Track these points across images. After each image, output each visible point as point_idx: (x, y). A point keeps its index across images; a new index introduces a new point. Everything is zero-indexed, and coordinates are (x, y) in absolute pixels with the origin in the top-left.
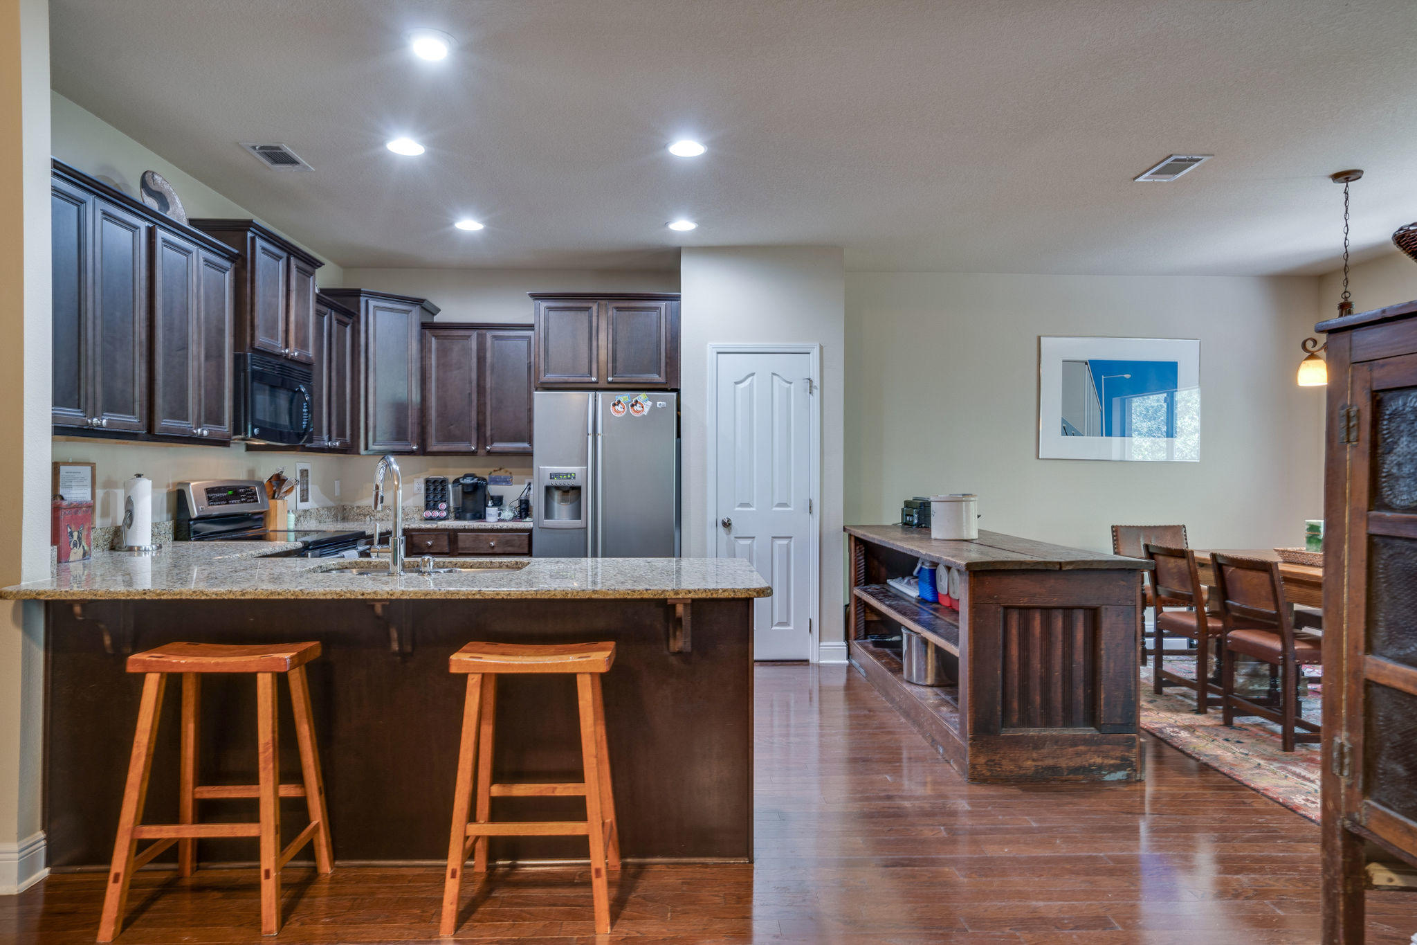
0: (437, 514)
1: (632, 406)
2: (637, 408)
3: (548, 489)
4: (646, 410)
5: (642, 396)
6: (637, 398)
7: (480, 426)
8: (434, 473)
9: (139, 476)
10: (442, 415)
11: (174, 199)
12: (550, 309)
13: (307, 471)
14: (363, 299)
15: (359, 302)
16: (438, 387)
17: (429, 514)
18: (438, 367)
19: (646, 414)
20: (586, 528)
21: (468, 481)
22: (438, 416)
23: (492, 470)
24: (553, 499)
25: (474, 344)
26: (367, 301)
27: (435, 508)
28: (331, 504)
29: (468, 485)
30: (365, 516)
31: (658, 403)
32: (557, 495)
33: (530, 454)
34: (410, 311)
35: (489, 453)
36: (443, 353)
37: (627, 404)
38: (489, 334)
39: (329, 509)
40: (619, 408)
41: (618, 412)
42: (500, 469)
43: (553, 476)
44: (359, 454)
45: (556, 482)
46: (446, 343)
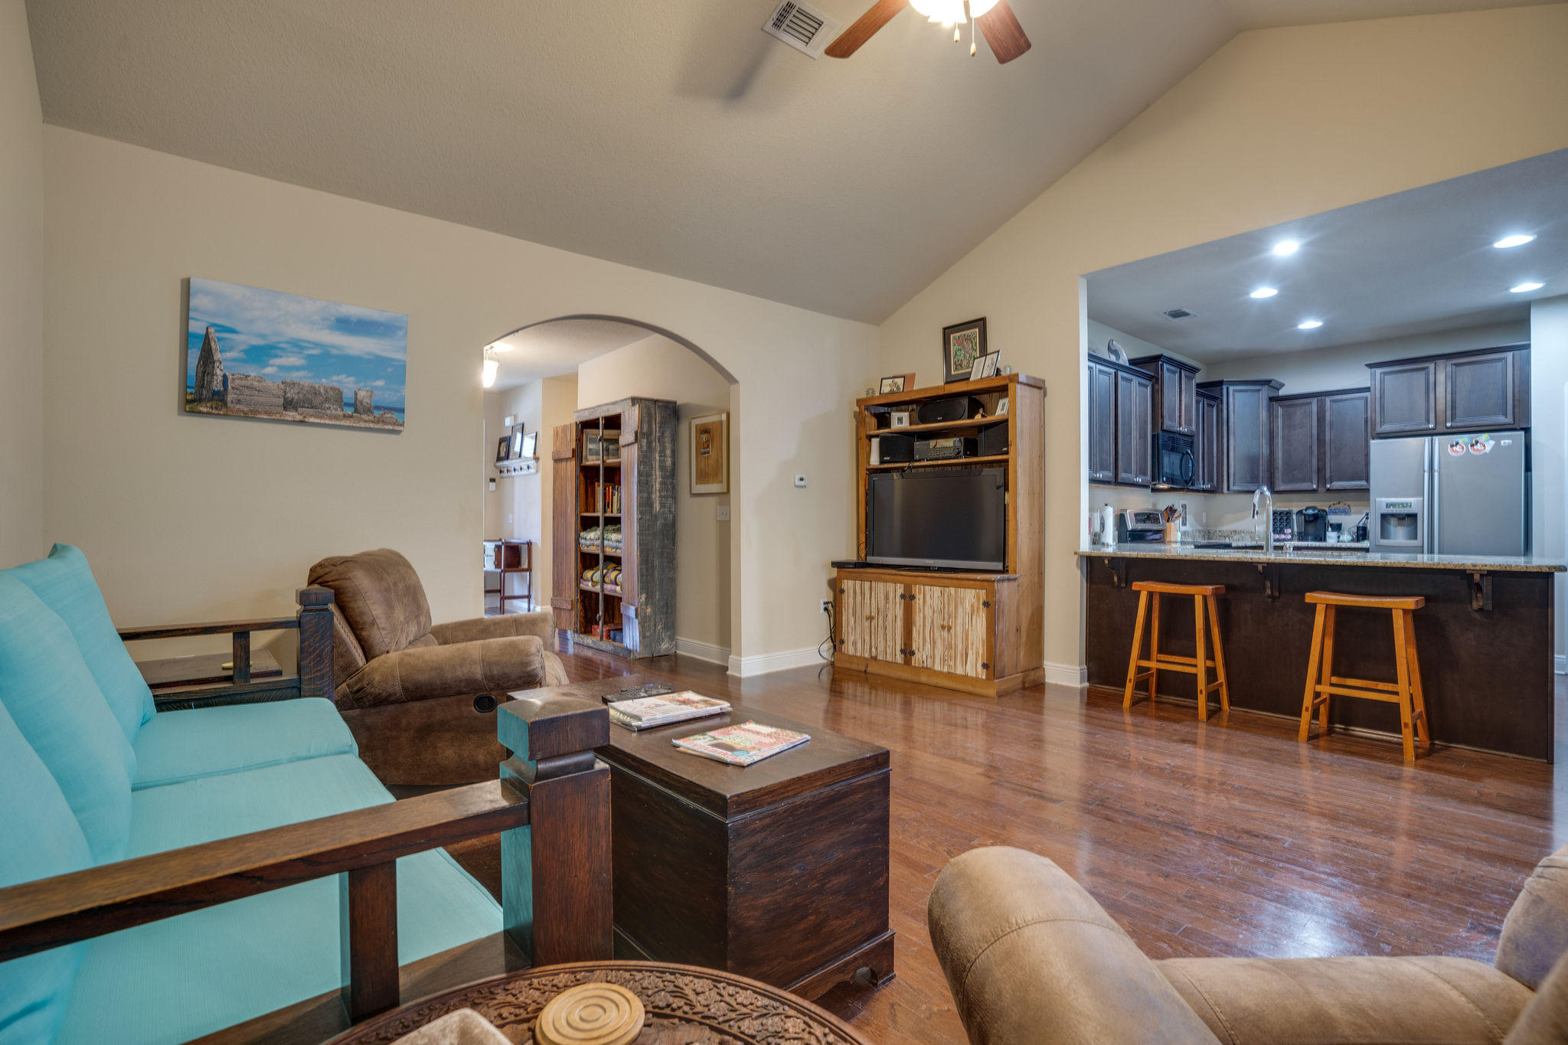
0: (1283, 536)
1: (1472, 446)
2: (1479, 446)
3: (1384, 517)
4: (1488, 449)
5: (1484, 437)
6: (1478, 439)
7: (1321, 470)
8: (1283, 507)
9: (1106, 505)
10: (1286, 463)
11: (1122, 351)
12: (1385, 373)
13: (1187, 504)
14: (1225, 387)
15: (1222, 389)
16: (1283, 443)
17: (1277, 536)
18: (1283, 428)
19: (1488, 452)
20: (1423, 546)
21: (1310, 512)
22: (1284, 464)
23: (1331, 503)
24: (1389, 523)
25: (1314, 408)
26: (1227, 388)
27: (1281, 532)
28: (1201, 528)
29: (1309, 515)
31: (1502, 442)
32: (1392, 521)
33: (1367, 490)
34: (1260, 390)
35: (1328, 490)
36: (1287, 417)
37: (1466, 445)
38: (1328, 399)
39: (1199, 531)
40: (1457, 448)
41: (1457, 452)
42: (1339, 503)
43: (1388, 506)
44: (1222, 493)
45: (1392, 510)
46: (1291, 410)
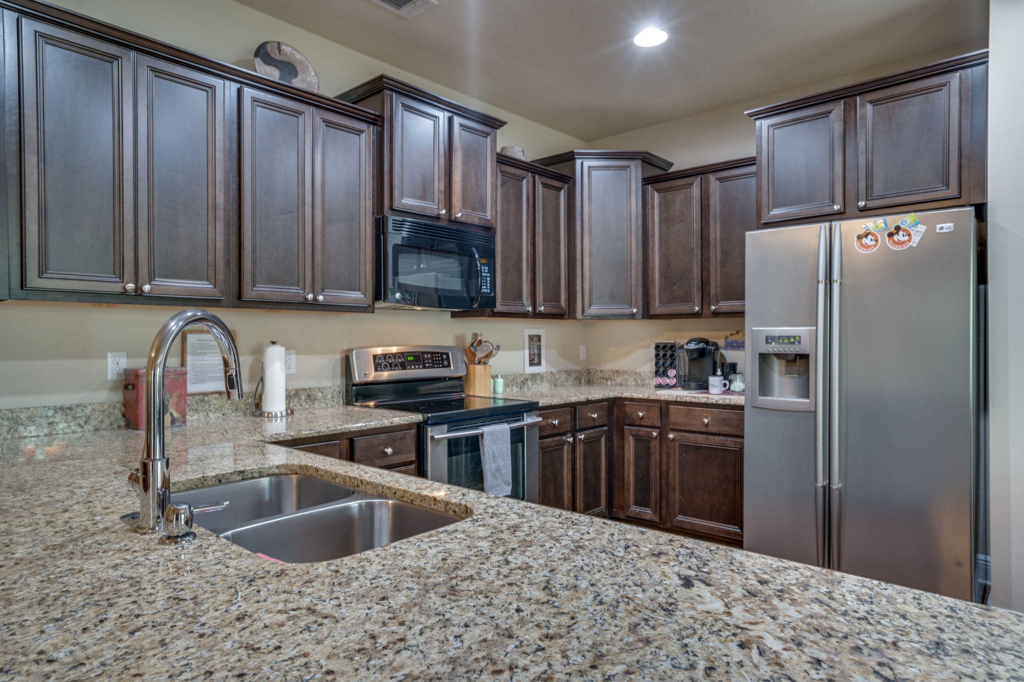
0: (668, 381)
2: (900, 237)
3: (764, 358)
4: (916, 239)
5: (907, 220)
7: (704, 284)
8: (666, 338)
9: (273, 343)
10: (664, 275)
11: (307, 67)
12: (775, 126)
13: (539, 337)
14: (578, 162)
15: (574, 166)
16: (660, 246)
17: (660, 380)
18: (660, 222)
19: (915, 245)
21: (693, 346)
22: (661, 276)
23: (728, 333)
24: (771, 367)
25: (696, 191)
26: (582, 164)
27: (665, 374)
28: (571, 367)
29: (692, 351)
30: (607, 379)
31: (938, 226)
32: (777, 367)
33: (741, 314)
34: (628, 167)
35: (715, 314)
36: (665, 206)
37: (882, 234)
38: (712, 178)
39: (568, 373)
41: (867, 247)
43: (769, 339)
44: (575, 318)
45: (774, 348)
46: (669, 195)
